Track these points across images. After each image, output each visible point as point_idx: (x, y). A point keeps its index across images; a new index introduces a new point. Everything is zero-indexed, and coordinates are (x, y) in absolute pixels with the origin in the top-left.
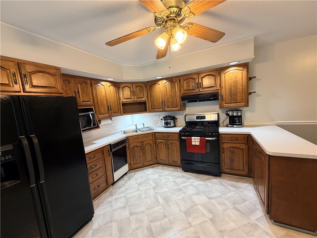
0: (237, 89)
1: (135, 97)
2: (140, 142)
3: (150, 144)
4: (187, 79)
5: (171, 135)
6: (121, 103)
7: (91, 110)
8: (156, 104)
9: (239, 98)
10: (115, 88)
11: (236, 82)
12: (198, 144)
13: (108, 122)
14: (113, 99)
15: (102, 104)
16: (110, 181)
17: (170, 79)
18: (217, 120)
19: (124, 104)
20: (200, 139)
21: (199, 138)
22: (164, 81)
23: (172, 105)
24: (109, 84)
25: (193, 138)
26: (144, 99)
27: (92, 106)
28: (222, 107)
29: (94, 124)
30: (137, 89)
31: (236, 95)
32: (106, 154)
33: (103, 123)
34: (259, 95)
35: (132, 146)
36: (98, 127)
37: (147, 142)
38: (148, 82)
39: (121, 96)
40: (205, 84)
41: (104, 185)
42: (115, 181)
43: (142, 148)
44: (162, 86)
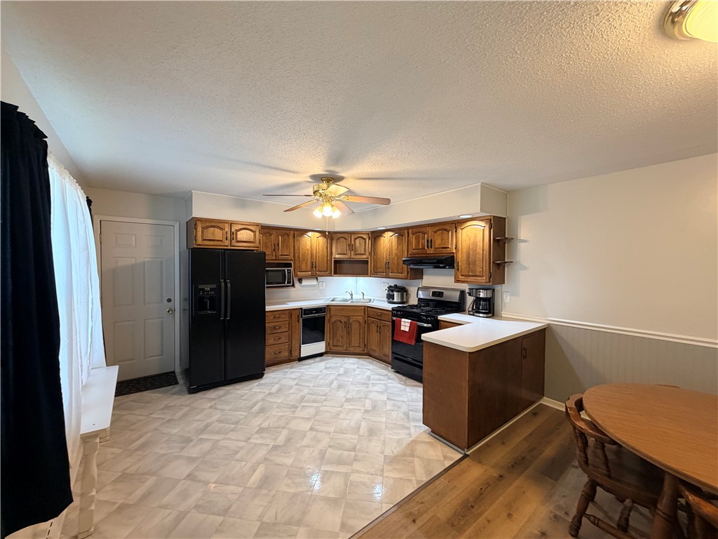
0: (476, 255)
1: (352, 252)
2: (345, 316)
3: (359, 322)
4: (417, 233)
5: (384, 314)
6: (333, 260)
7: (290, 265)
8: (378, 265)
9: (479, 269)
10: (325, 239)
11: (475, 244)
12: (407, 329)
13: (314, 282)
14: (320, 253)
15: (304, 260)
16: (295, 354)
17: (400, 232)
18: (458, 301)
19: (337, 262)
20: (411, 323)
21: (410, 321)
22: (391, 233)
23: (397, 270)
24: (318, 234)
25: (403, 320)
26: (365, 257)
27: (291, 260)
28: (457, 281)
29: (289, 282)
30: (357, 241)
31: (474, 263)
32: (294, 318)
33: (305, 282)
34: (525, 268)
35: (333, 320)
36: (293, 285)
37: (355, 318)
38: (373, 232)
39: (334, 250)
40: (438, 243)
41: (287, 354)
42: (302, 356)
43: (348, 326)
44: (388, 240)
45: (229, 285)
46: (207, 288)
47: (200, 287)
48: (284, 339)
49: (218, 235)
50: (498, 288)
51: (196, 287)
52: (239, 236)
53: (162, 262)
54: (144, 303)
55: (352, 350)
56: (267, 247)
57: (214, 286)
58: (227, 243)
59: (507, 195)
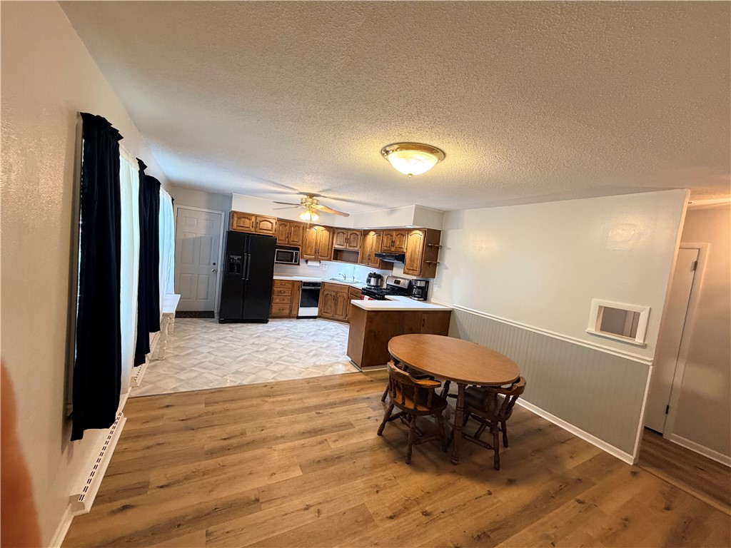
1: (348, 245)
2: (334, 291)
3: (344, 297)
6: (333, 249)
7: (298, 249)
8: (365, 256)
9: (415, 266)
10: (328, 233)
13: (317, 264)
14: (323, 242)
15: (310, 246)
16: (294, 313)
17: (379, 232)
18: (407, 288)
19: (336, 251)
22: (374, 233)
23: (374, 261)
24: (323, 228)
26: (356, 249)
27: (300, 246)
28: (404, 273)
29: (296, 261)
30: (352, 236)
31: (414, 261)
32: (296, 287)
33: (310, 263)
34: (447, 268)
35: (326, 293)
36: (299, 264)
37: (341, 294)
38: (364, 230)
39: (334, 241)
40: (397, 243)
41: (288, 311)
42: (299, 315)
43: (335, 299)
44: (372, 237)
45: (249, 257)
46: (236, 258)
47: (231, 256)
48: (287, 301)
49: (247, 223)
50: (431, 281)
51: (229, 256)
52: (261, 226)
53: (212, 238)
54: (199, 264)
55: (336, 317)
56: (282, 235)
57: (240, 257)
58: (253, 229)
59: (443, 214)
